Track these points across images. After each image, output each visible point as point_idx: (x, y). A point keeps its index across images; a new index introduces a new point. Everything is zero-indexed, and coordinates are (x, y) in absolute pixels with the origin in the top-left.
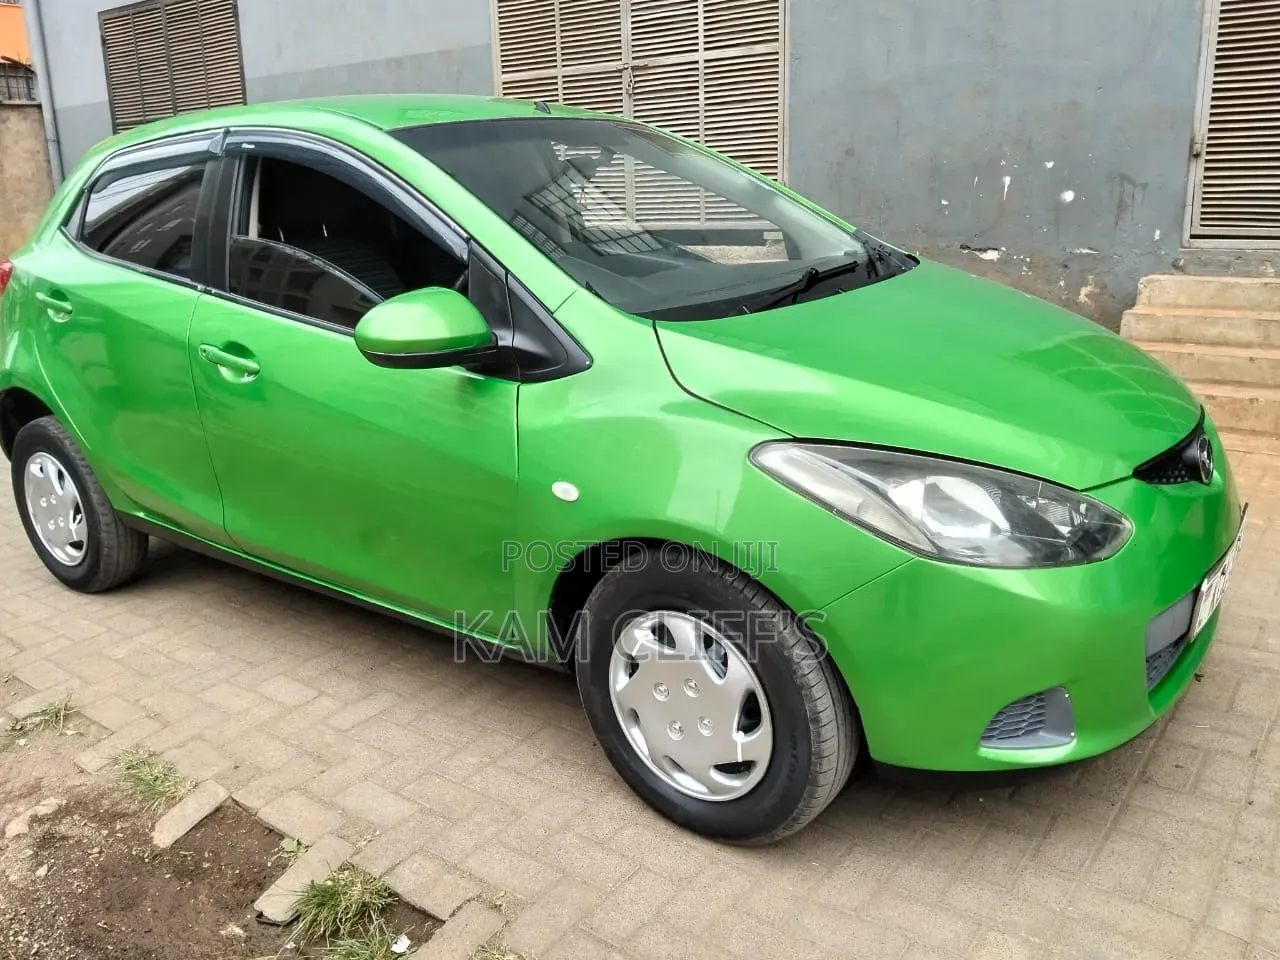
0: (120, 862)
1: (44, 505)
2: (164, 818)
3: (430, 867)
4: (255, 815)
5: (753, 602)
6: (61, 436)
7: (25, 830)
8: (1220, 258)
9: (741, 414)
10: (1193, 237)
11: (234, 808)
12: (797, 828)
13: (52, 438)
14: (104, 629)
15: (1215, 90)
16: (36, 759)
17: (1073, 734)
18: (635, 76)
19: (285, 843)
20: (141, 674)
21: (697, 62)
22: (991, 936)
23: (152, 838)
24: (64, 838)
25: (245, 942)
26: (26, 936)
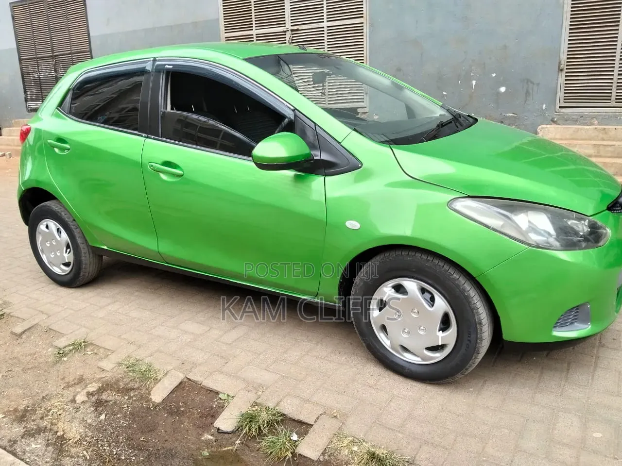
0: (139, 411)
1: (48, 245)
2: (154, 389)
3: (296, 401)
4: (201, 385)
5: (449, 271)
6: (59, 211)
7: (86, 399)
8: (574, 117)
9: (439, 186)
10: (560, 107)
11: (188, 382)
12: (467, 372)
13: (54, 211)
14: (88, 304)
15: (569, 40)
16: (74, 366)
17: (589, 324)
18: (292, 34)
19: (221, 396)
20: (116, 324)
21: (323, 27)
22: (560, 413)
23: (151, 399)
24: (106, 401)
25: (215, 442)
26: (107, 446)
